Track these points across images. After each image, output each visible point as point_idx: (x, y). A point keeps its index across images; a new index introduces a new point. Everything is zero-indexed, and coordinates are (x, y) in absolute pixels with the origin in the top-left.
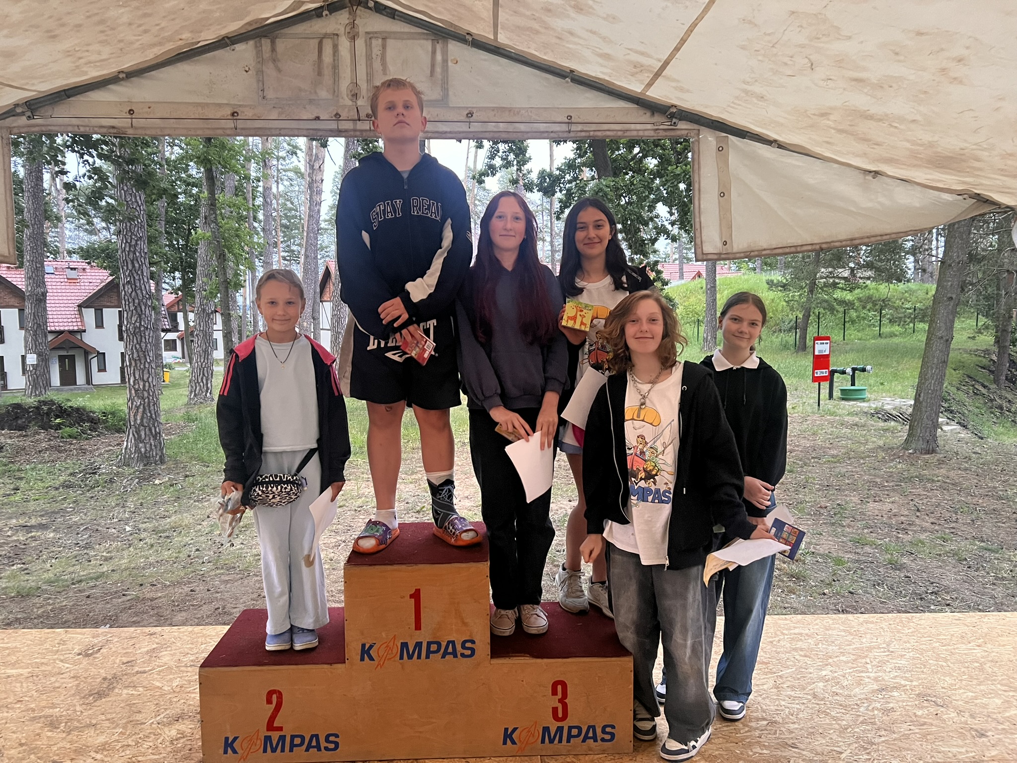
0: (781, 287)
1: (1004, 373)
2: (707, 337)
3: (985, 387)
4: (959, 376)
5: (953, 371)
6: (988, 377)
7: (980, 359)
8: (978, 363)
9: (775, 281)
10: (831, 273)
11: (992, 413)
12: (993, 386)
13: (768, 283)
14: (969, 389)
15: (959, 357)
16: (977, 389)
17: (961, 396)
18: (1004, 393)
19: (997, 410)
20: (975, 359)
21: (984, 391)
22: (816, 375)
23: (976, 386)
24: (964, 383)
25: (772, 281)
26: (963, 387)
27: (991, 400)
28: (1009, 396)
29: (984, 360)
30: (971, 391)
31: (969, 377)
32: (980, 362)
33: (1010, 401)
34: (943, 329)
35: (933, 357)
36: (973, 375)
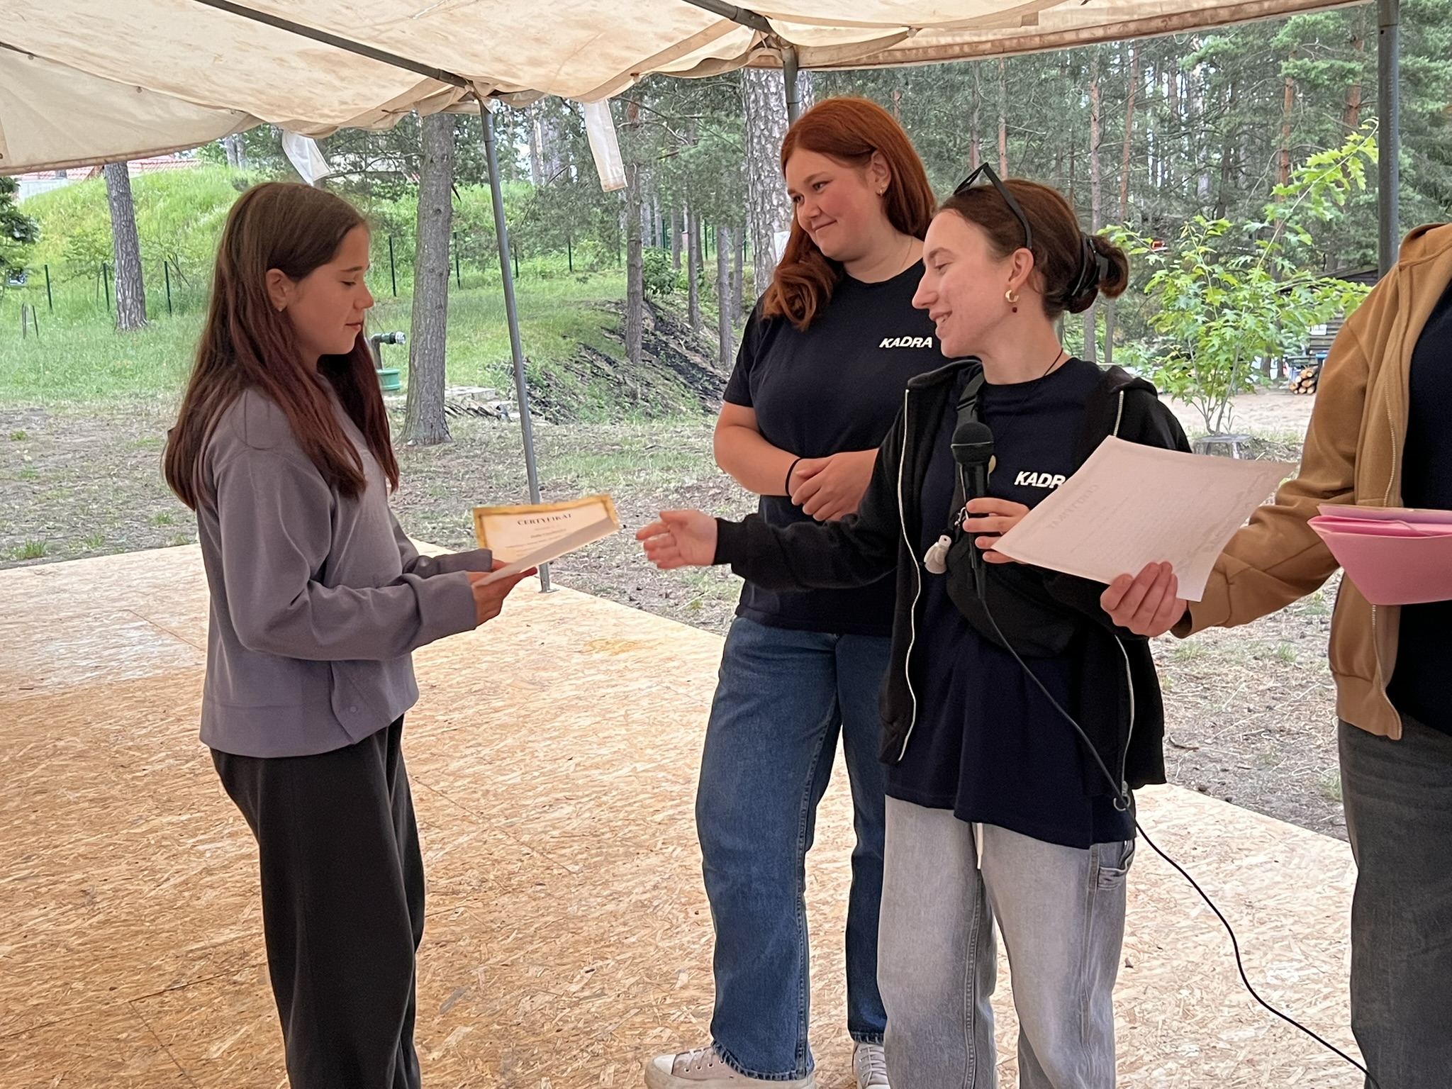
1: (639, 338)
2: (124, 300)
3: (610, 362)
4: (570, 346)
5: (561, 339)
6: (617, 347)
7: (609, 317)
8: (604, 325)
11: (617, 404)
12: (624, 362)
14: (585, 367)
15: (575, 316)
16: (599, 368)
17: (570, 379)
18: (640, 371)
19: (627, 399)
20: (601, 317)
21: (607, 368)
23: (597, 363)
24: (578, 359)
26: (575, 365)
27: (619, 384)
28: (649, 376)
29: (615, 319)
30: (588, 372)
31: (587, 347)
32: (608, 322)
33: (648, 384)
34: (434, 257)
35: (425, 300)
36: (593, 344)
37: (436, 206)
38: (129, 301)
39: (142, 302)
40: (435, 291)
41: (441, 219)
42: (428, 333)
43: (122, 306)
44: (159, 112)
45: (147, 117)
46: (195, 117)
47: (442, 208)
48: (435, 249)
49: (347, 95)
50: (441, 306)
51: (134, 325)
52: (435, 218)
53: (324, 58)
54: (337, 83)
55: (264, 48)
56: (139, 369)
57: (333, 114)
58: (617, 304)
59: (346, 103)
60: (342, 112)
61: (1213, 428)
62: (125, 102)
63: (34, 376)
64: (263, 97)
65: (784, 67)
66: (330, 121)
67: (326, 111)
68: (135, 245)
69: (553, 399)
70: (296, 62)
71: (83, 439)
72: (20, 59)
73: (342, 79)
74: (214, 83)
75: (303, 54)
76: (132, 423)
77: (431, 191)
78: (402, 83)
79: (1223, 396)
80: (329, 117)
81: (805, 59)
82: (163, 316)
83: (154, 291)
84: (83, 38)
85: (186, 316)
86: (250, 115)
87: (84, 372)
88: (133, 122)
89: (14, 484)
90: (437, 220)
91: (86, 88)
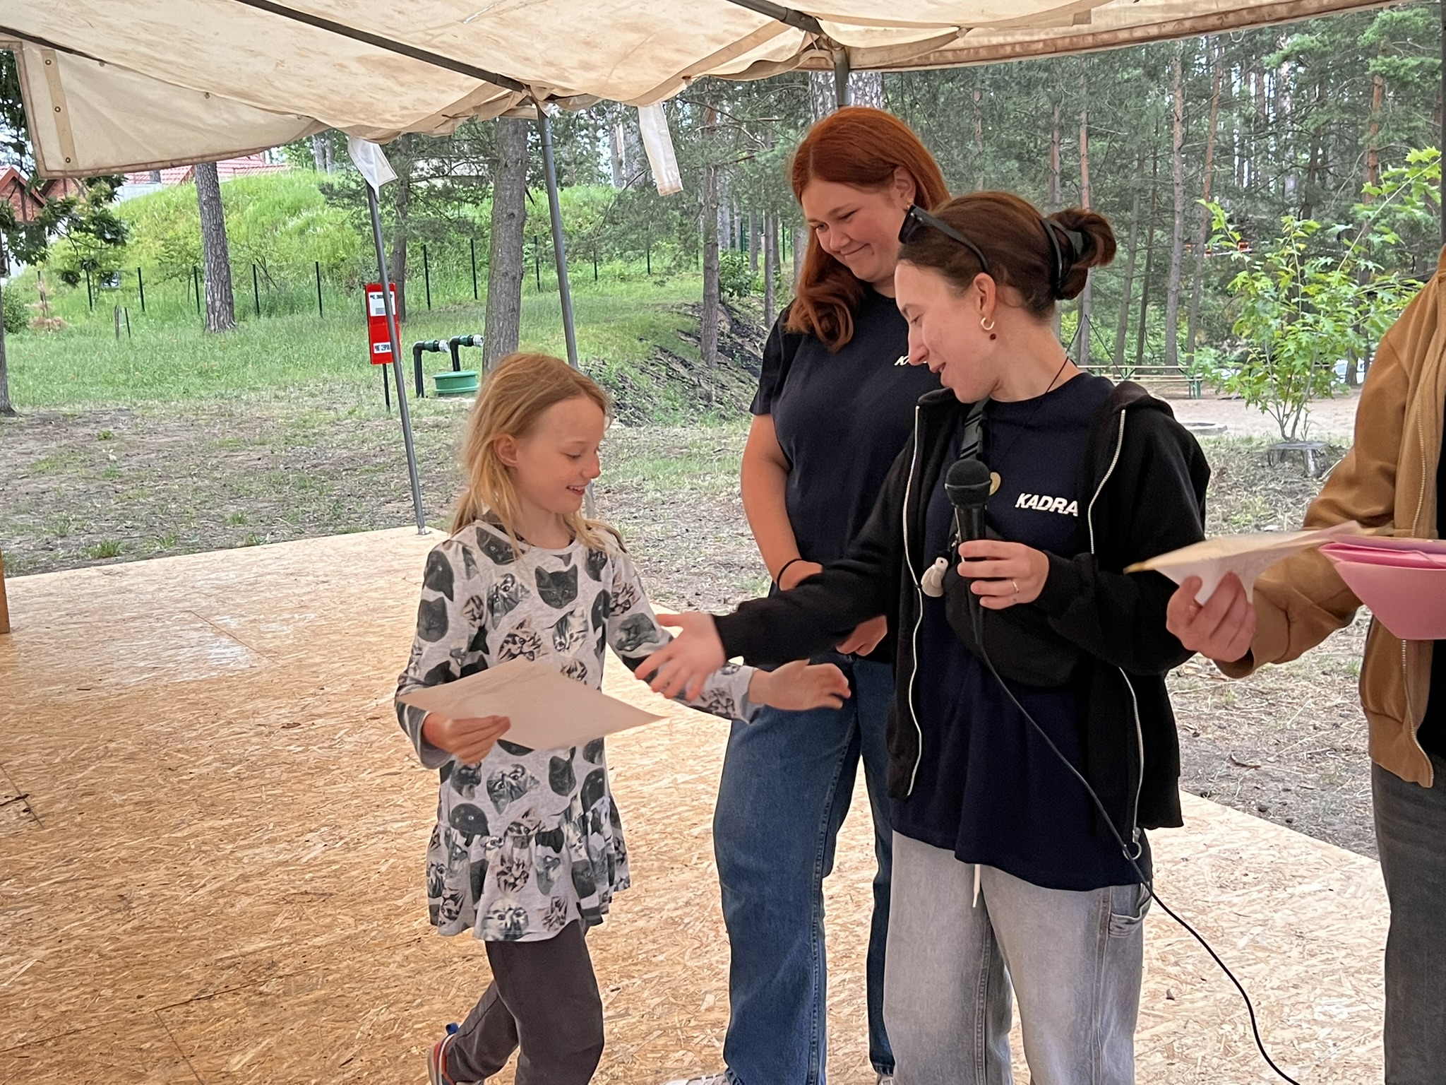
0: (349, 197)
1: (715, 341)
2: (213, 303)
3: (686, 365)
4: (646, 349)
5: (637, 342)
6: (693, 350)
7: (686, 319)
8: (680, 328)
9: (336, 187)
10: (437, 169)
11: (692, 406)
12: (699, 365)
13: (323, 191)
14: (660, 370)
15: (651, 319)
16: (674, 370)
17: (645, 382)
18: (715, 373)
19: (701, 402)
20: (677, 320)
21: (683, 371)
22: (376, 352)
23: (674, 366)
24: (654, 361)
25: (331, 186)
26: (651, 368)
27: (694, 386)
28: (723, 379)
29: (691, 321)
30: (664, 374)
31: (663, 350)
32: (684, 324)
33: (723, 387)
34: (507, 261)
35: (499, 303)
36: (668, 346)
37: (510, 211)
38: (218, 304)
39: (231, 304)
40: (508, 295)
41: (514, 223)
42: (501, 336)
43: (211, 308)
44: (226, 116)
45: (216, 121)
46: (262, 122)
47: (516, 212)
48: (509, 253)
49: (408, 100)
50: (514, 310)
51: (222, 327)
52: (508, 223)
53: (383, 63)
54: (397, 88)
55: (324, 54)
56: (227, 370)
57: (394, 119)
58: (694, 306)
59: (406, 108)
60: (403, 116)
61: (1288, 433)
62: (194, 107)
63: (123, 377)
64: (326, 102)
65: (835, 69)
66: (392, 126)
67: (388, 116)
68: (224, 249)
69: (628, 401)
70: (355, 67)
71: (167, 440)
72: (91, 66)
73: (402, 85)
74: (276, 88)
75: (362, 60)
76: (216, 423)
77: (505, 196)
78: (461, 88)
79: (1299, 402)
80: (391, 122)
81: (856, 61)
82: (251, 317)
83: (243, 294)
84: (149, 44)
85: (273, 317)
86: (316, 120)
87: (173, 372)
88: (201, 126)
89: (98, 483)
90: (511, 225)
91: (155, 93)
